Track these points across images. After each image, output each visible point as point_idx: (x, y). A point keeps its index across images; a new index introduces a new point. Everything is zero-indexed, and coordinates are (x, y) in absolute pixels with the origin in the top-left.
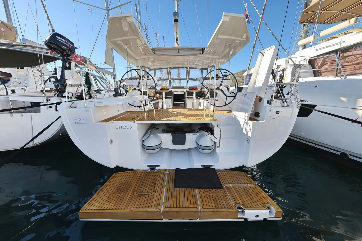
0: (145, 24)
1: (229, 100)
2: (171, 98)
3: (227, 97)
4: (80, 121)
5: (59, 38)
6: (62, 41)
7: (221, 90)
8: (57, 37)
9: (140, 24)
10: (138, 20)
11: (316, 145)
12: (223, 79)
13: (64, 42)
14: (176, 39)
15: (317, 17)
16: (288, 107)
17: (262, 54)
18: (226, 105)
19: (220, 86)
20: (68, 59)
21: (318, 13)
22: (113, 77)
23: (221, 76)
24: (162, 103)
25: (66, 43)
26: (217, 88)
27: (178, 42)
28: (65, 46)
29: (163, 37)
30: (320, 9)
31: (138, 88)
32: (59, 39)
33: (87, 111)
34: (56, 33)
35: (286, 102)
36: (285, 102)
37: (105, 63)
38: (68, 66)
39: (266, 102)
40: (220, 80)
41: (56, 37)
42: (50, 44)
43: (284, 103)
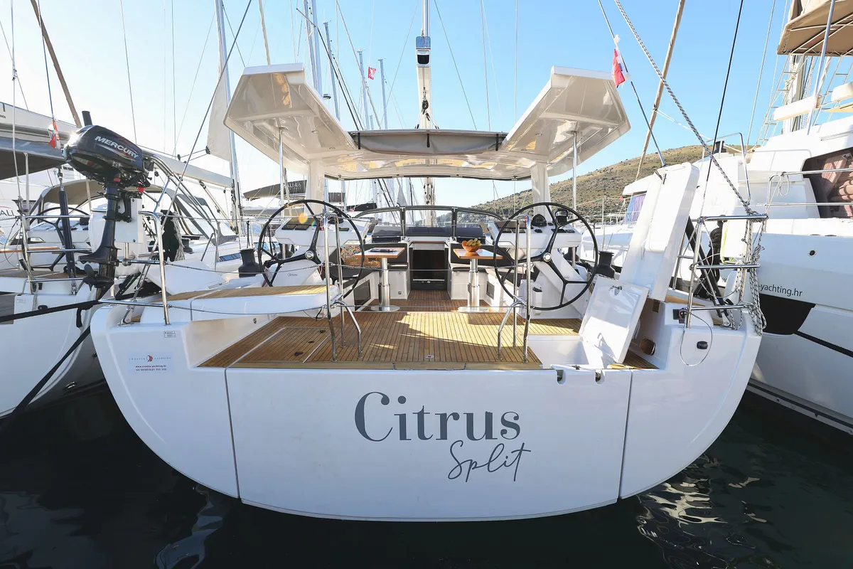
0: (326, 24)
1: (571, 291)
2: (405, 269)
3: (565, 282)
4: (150, 364)
5: (104, 140)
6: (113, 147)
7: (550, 263)
8: (98, 138)
9: (312, 26)
10: (307, 17)
11: (817, 413)
12: (556, 231)
13: (116, 149)
14: (424, 105)
15: (824, 40)
16: (733, 329)
17: (660, 176)
18: (561, 306)
19: (548, 250)
20: (124, 193)
21: (826, 30)
22: (229, 190)
23: (549, 219)
24: (380, 286)
25: (122, 152)
26: (540, 258)
27: (428, 111)
28: (118, 159)
29: (381, 60)
30: (831, 19)
31: (312, 255)
32: (104, 144)
33: (169, 334)
34: (97, 127)
35: (727, 315)
36: (723, 315)
37: (208, 151)
38: (122, 210)
39: (672, 315)
40: (547, 231)
41: (96, 139)
42: (78, 159)
43: (721, 316)
